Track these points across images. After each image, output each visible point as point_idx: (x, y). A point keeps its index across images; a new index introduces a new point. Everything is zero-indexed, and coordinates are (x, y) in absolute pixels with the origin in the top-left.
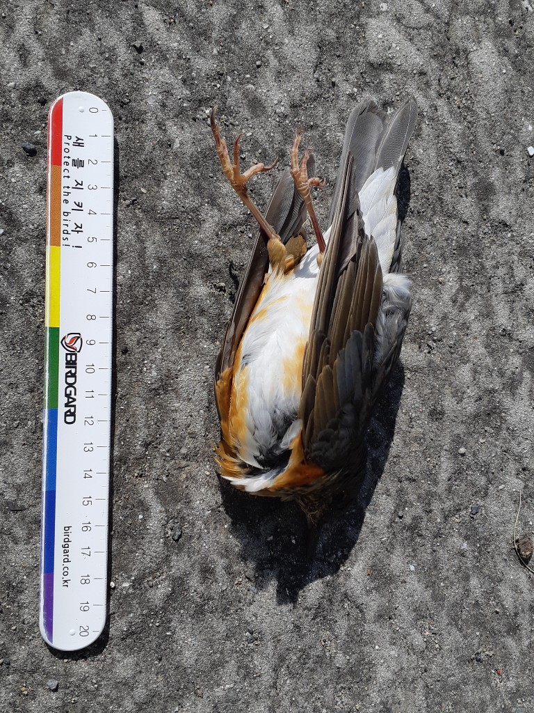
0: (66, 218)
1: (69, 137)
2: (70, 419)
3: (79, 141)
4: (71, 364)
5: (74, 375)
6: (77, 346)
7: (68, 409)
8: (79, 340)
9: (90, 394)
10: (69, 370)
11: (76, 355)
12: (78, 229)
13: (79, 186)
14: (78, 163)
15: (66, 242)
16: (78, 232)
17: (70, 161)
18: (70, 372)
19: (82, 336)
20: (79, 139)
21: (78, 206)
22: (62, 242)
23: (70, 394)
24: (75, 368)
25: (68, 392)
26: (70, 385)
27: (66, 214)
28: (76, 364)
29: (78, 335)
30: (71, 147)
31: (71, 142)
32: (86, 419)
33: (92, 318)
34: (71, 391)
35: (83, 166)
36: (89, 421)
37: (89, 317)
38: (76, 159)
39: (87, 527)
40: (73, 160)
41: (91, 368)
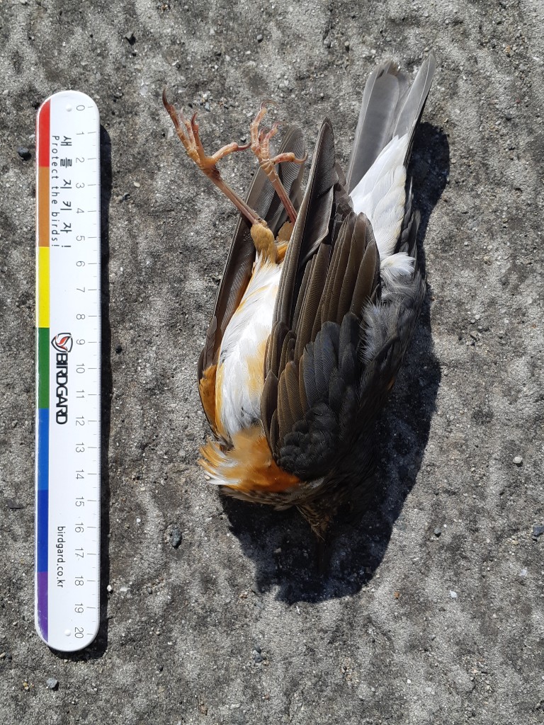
0: (55, 218)
1: (57, 138)
2: (62, 419)
3: (67, 141)
4: (62, 363)
5: (65, 375)
6: (68, 345)
7: (59, 409)
8: (70, 339)
9: (81, 394)
10: (60, 370)
11: (66, 355)
12: (67, 228)
13: (67, 186)
14: (67, 163)
15: (55, 242)
16: (67, 231)
17: (58, 161)
18: (61, 372)
19: (72, 336)
20: (67, 138)
21: (67, 205)
22: (51, 242)
23: (62, 394)
24: (66, 368)
25: (60, 393)
26: (62, 385)
27: (54, 214)
28: (66, 364)
29: (68, 335)
30: (59, 148)
31: (59, 142)
32: (78, 420)
33: (81, 317)
34: (62, 392)
35: (71, 165)
36: (81, 421)
37: (79, 317)
38: (64, 158)
39: (80, 528)
40: (62, 160)
41: (81, 368)
